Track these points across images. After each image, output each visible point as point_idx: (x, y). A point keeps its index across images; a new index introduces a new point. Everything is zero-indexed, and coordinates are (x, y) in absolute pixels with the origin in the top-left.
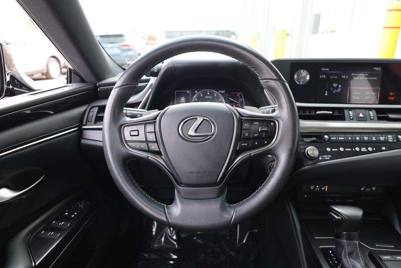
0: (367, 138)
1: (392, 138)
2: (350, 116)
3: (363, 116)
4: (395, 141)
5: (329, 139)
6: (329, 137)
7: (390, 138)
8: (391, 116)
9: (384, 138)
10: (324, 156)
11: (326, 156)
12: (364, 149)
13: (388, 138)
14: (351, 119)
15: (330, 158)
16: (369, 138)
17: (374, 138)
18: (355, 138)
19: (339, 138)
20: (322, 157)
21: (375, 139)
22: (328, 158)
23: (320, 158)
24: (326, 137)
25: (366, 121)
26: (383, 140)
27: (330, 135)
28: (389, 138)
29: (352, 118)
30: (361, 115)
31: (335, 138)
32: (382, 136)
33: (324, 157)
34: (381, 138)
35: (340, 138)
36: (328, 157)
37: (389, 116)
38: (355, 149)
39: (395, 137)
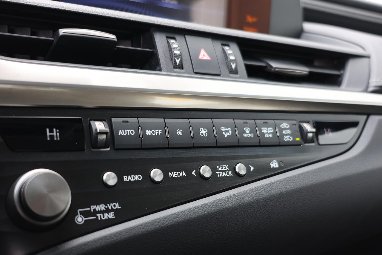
0: (230, 129)
1: (289, 132)
2: (172, 56)
3: (209, 58)
4: (298, 139)
5: (112, 134)
6: (110, 125)
7: (285, 129)
8: (276, 65)
9: (271, 130)
10: (93, 208)
11: (102, 207)
12: (223, 171)
13: (281, 130)
14: (175, 66)
15: (116, 211)
16: (234, 132)
17: (247, 130)
18: (197, 132)
19: (144, 133)
20: (84, 214)
21: (251, 135)
22: (111, 215)
23: (80, 219)
24: (99, 126)
25: (219, 75)
26: (271, 135)
27: (113, 120)
28: (284, 132)
29: (178, 61)
30: (204, 55)
31: (130, 132)
32: (266, 125)
33: (95, 212)
34: (265, 130)
35: (148, 133)
36: (108, 211)
37: (272, 67)
38: (198, 172)
39: (297, 128)
